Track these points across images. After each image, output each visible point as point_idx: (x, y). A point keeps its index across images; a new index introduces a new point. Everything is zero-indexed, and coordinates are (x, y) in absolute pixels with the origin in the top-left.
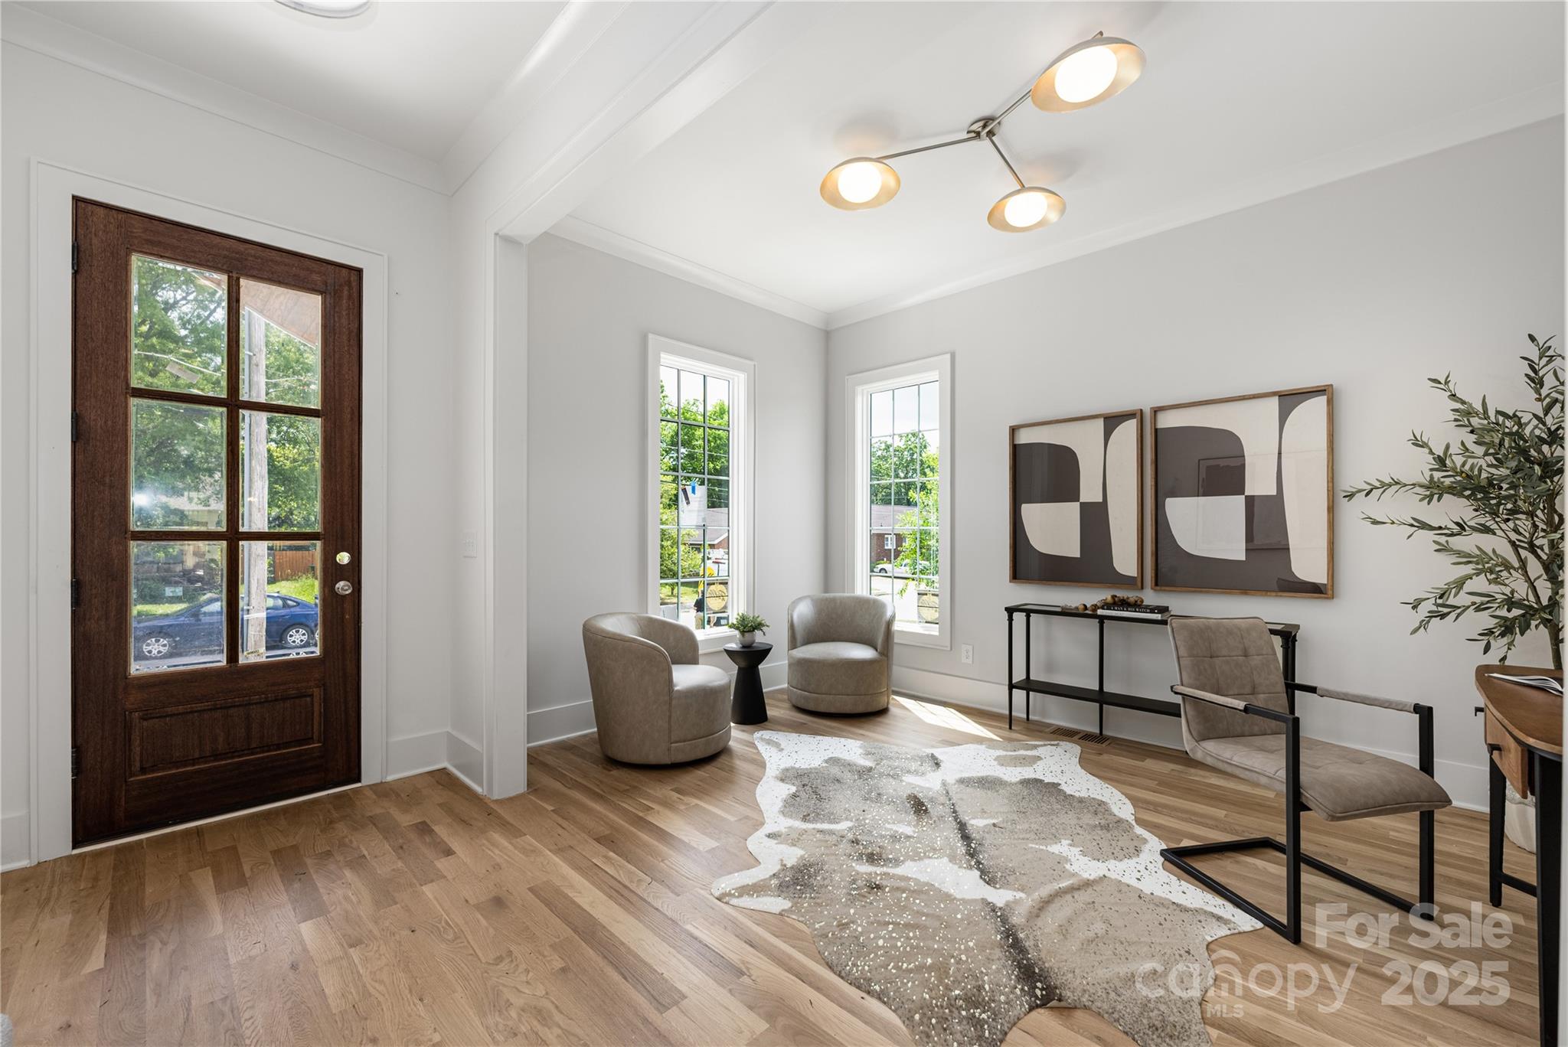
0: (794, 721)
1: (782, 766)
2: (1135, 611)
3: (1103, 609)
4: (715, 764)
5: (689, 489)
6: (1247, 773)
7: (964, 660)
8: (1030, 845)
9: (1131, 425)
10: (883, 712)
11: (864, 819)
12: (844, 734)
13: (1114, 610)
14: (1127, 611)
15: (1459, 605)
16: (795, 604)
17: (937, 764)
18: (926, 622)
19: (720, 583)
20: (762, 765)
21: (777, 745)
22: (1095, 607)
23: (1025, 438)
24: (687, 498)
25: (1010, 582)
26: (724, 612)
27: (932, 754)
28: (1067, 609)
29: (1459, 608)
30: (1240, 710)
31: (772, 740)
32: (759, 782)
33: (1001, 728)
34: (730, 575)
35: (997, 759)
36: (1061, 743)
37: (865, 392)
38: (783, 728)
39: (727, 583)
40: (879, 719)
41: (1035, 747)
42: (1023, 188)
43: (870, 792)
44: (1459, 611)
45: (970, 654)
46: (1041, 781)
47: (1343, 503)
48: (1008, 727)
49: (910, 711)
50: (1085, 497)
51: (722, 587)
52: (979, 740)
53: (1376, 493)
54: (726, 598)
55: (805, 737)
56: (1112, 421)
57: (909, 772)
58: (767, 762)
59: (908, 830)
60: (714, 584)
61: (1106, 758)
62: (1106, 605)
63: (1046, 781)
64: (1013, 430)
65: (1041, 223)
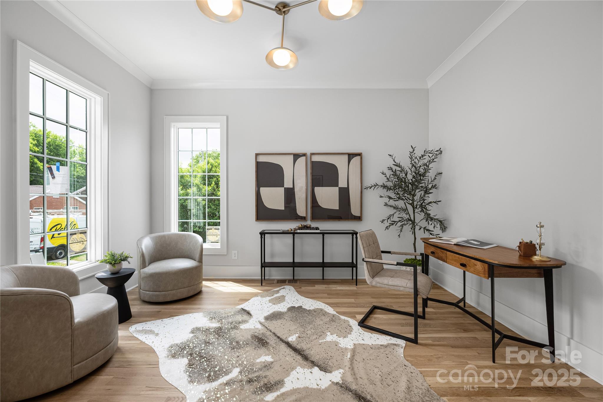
0: (152, 312)
1: (167, 346)
2: (311, 230)
3: (299, 230)
4: (111, 365)
5: (54, 168)
6: (395, 287)
7: (233, 258)
8: (320, 341)
9: (303, 159)
10: (200, 293)
11: (243, 362)
12: (189, 311)
13: (303, 230)
14: (308, 230)
15: (396, 221)
16: (140, 241)
17: (249, 313)
18: (211, 242)
19: (80, 233)
20: (151, 351)
21: (151, 332)
22: (295, 229)
23: (261, 159)
24: (52, 174)
25: (256, 221)
26: (84, 252)
27: (242, 308)
28: (284, 231)
29: (396, 222)
30: (395, 265)
31: (144, 330)
32: (158, 364)
33: (258, 286)
34: (88, 226)
35: (270, 301)
36: (285, 287)
37: (175, 126)
38: (148, 319)
39: (86, 232)
40: (200, 296)
41: (278, 292)
42: (282, 47)
43: (231, 343)
44: (396, 223)
45: (237, 255)
46: (295, 307)
47: (365, 191)
48: (261, 285)
49: (211, 287)
50: (286, 186)
51: (82, 236)
52: (256, 295)
53: (373, 188)
54: (85, 243)
55: (166, 321)
56: (296, 156)
57: (240, 323)
58: (153, 347)
59: (269, 359)
60: (76, 234)
61: (303, 289)
62: (300, 228)
63: (296, 307)
64: (257, 155)
65: (286, 67)
